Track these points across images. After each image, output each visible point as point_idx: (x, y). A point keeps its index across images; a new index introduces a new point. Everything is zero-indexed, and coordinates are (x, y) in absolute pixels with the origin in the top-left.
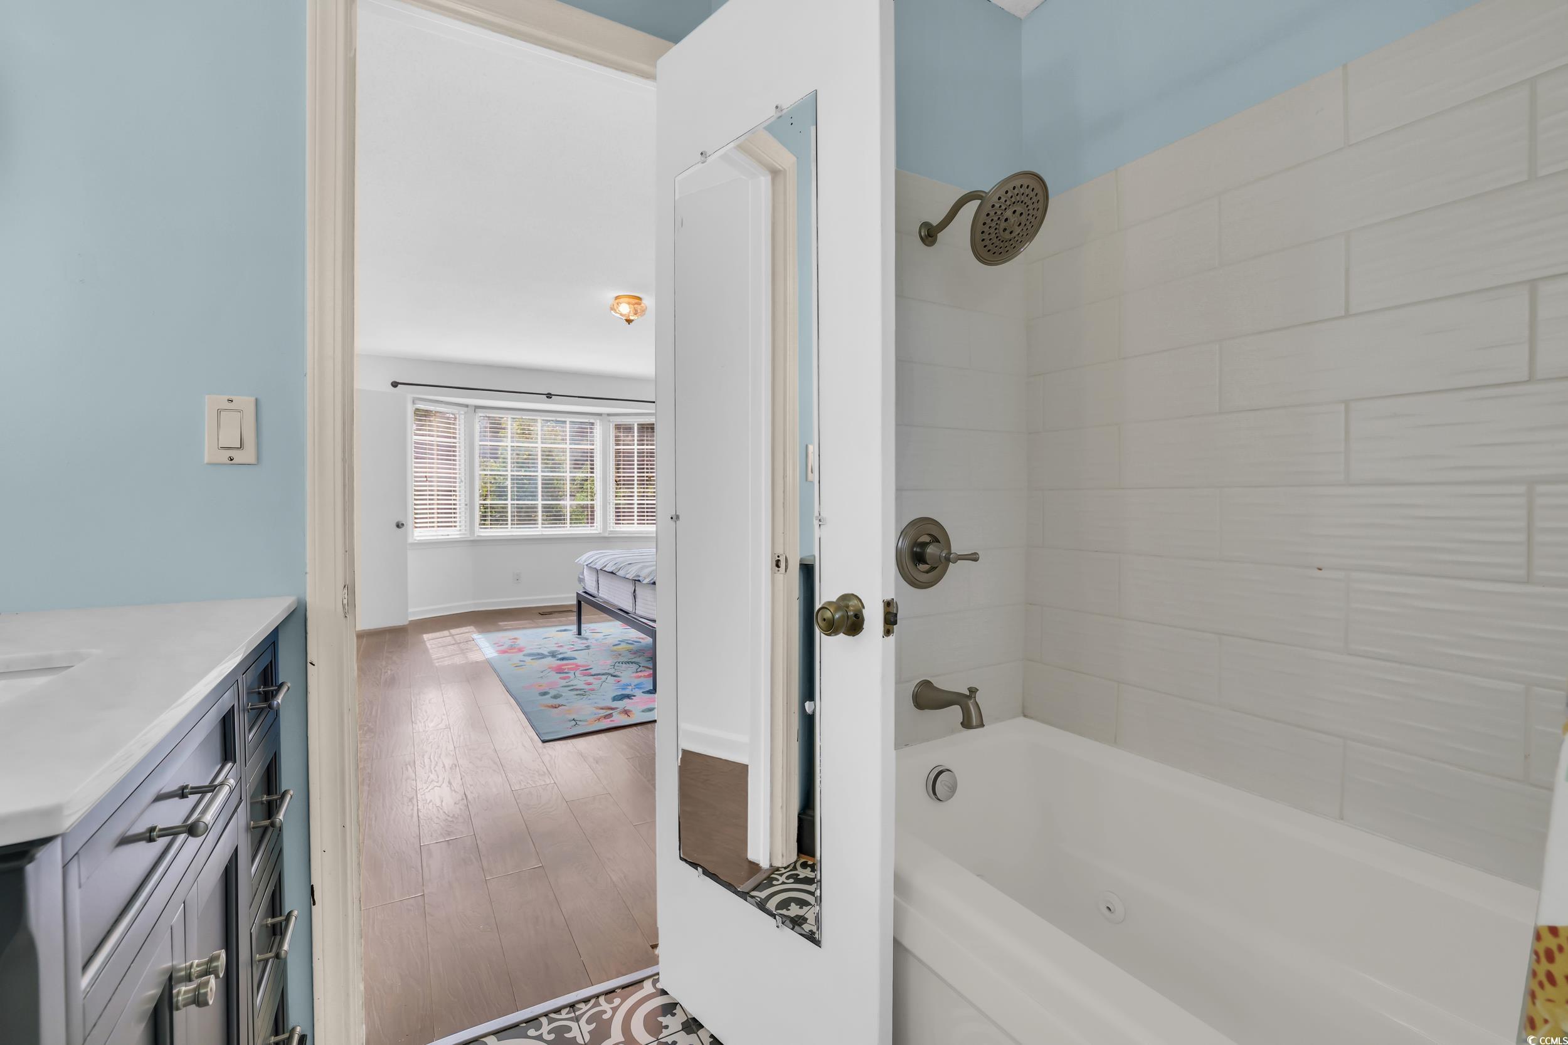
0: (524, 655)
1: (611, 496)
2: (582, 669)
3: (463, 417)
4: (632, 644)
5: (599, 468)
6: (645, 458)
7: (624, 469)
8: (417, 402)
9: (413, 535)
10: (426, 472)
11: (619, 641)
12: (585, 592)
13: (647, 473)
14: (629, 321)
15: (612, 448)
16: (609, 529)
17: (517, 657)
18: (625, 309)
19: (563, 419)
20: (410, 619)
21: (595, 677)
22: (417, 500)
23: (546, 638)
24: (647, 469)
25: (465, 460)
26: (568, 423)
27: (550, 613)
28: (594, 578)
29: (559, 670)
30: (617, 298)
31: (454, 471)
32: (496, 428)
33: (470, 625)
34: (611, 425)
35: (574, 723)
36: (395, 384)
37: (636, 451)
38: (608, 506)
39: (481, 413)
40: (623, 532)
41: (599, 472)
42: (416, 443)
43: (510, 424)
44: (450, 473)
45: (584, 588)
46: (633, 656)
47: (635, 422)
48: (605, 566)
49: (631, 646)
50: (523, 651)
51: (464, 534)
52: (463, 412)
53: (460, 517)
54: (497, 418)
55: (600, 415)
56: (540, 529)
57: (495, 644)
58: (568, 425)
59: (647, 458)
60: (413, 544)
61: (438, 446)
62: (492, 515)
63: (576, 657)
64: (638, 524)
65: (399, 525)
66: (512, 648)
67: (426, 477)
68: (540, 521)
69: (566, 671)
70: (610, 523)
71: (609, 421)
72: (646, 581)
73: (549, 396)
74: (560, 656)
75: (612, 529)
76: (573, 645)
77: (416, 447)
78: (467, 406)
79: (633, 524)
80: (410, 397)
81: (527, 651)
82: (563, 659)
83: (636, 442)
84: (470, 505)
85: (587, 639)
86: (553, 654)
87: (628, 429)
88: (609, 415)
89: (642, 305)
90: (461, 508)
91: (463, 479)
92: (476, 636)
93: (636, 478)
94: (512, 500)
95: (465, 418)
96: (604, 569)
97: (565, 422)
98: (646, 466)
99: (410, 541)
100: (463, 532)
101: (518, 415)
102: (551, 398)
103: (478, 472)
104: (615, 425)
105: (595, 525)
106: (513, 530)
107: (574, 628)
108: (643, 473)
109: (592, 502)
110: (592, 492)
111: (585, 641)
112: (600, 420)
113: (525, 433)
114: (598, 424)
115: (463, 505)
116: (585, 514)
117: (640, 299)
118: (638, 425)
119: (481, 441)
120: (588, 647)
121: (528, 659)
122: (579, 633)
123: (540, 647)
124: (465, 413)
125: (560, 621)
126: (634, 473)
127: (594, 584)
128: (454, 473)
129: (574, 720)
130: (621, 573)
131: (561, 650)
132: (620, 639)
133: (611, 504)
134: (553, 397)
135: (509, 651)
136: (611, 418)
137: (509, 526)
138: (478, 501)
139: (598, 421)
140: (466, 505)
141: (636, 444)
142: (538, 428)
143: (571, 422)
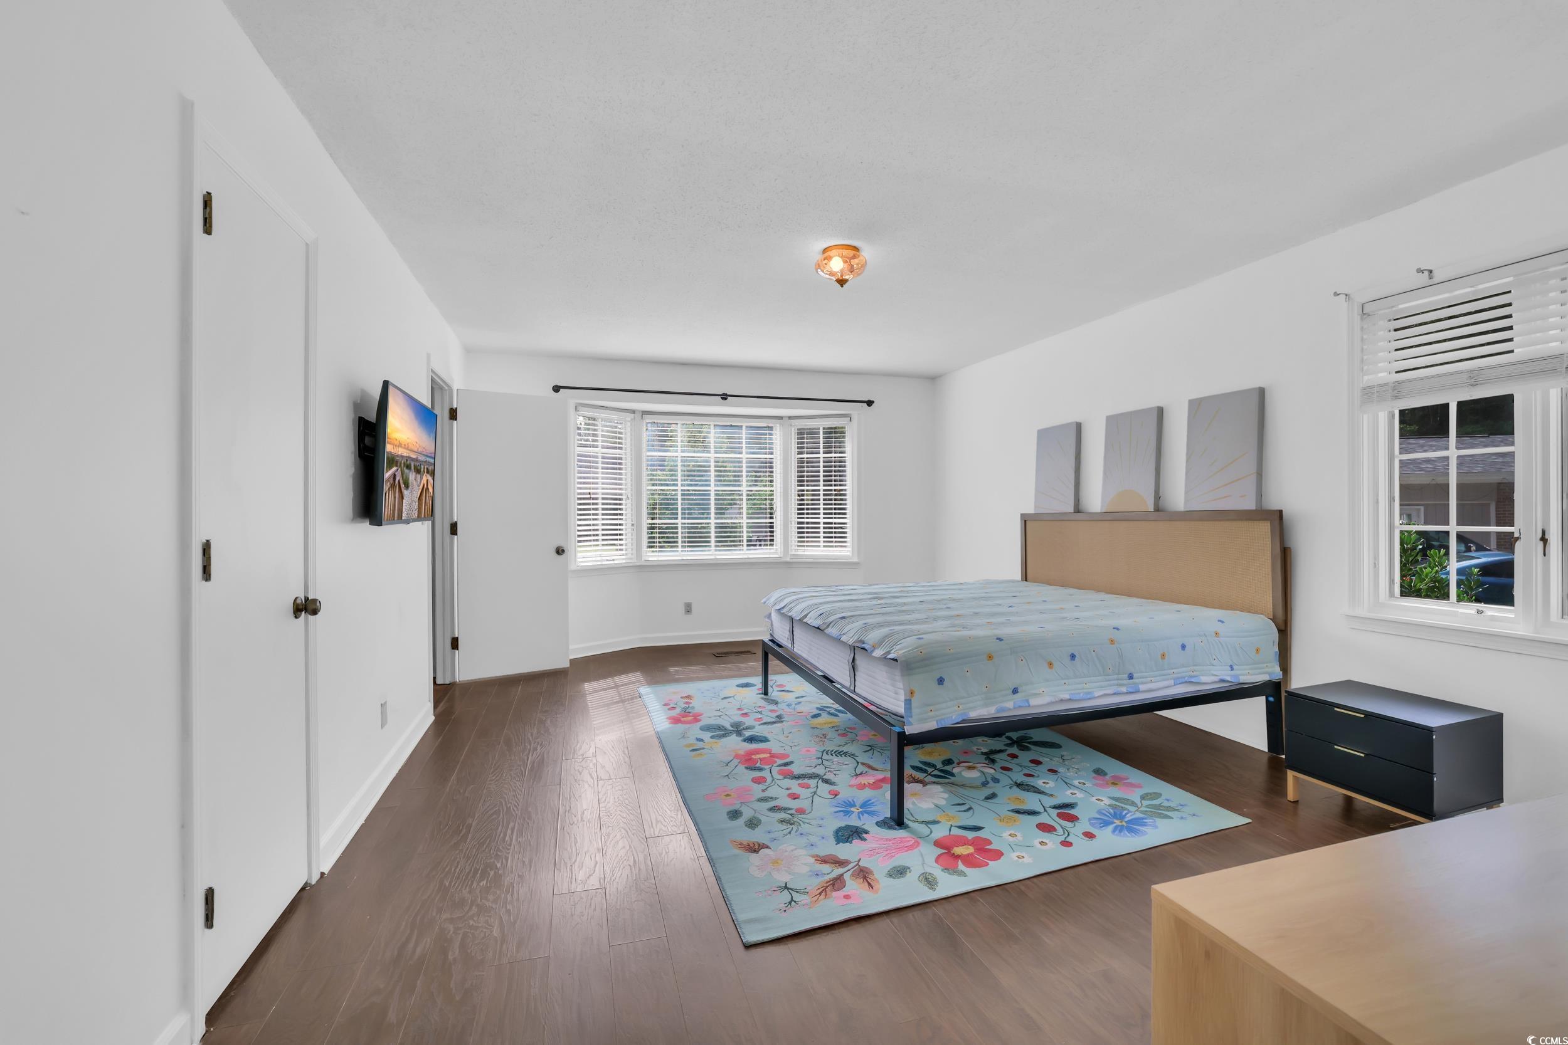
0: (702, 729)
1: (793, 514)
2: (780, 762)
3: (629, 424)
4: (837, 716)
5: (779, 481)
6: (833, 468)
7: (808, 481)
8: (579, 408)
9: (575, 561)
10: (590, 489)
11: (818, 708)
12: (772, 641)
13: (835, 485)
14: (842, 282)
15: (794, 457)
16: (790, 553)
17: (695, 731)
18: (837, 264)
19: (739, 424)
20: (572, 657)
21: (800, 781)
22: (581, 520)
23: (725, 698)
24: (835, 481)
25: (632, 474)
26: (744, 428)
27: (726, 654)
28: (787, 627)
29: (749, 762)
30: (825, 250)
31: (620, 487)
32: (665, 438)
33: (637, 671)
34: (793, 430)
35: (785, 896)
36: (557, 389)
37: (821, 460)
38: (790, 525)
39: (649, 419)
40: (807, 557)
41: (779, 485)
42: (579, 455)
43: (680, 433)
44: (616, 489)
45: (771, 634)
46: (842, 740)
47: (821, 424)
48: (806, 616)
49: (835, 719)
50: (699, 721)
51: (631, 559)
52: (629, 419)
53: (626, 539)
54: (666, 425)
55: (781, 418)
56: (712, 553)
57: (666, 705)
58: (744, 431)
59: (835, 470)
60: (574, 571)
61: (603, 458)
62: (661, 536)
63: (769, 736)
64: (824, 546)
65: (560, 551)
66: (685, 712)
67: (590, 494)
68: (713, 543)
69: (758, 765)
70: (792, 546)
71: (791, 425)
72: (878, 653)
73: (724, 397)
74: (747, 734)
75: (793, 553)
76: (760, 713)
77: (579, 461)
78: (634, 412)
79: (819, 546)
80: (572, 403)
81: (705, 721)
82: (751, 739)
83: (821, 450)
84: (637, 526)
85: (776, 703)
86: (738, 729)
87: (813, 433)
88: (790, 418)
89: (861, 258)
90: (627, 529)
91: (629, 496)
92: (644, 690)
93: (822, 493)
94: (682, 518)
95: (631, 425)
96: (805, 620)
97: (742, 426)
98: (833, 478)
99: (573, 567)
100: (629, 556)
101: (689, 420)
102: (726, 399)
103: (646, 487)
104: (798, 429)
105: (774, 547)
106: (683, 553)
107: (758, 681)
108: (831, 485)
109: (771, 521)
110: (771, 509)
111: (773, 707)
112: (780, 424)
113: (696, 442)
114: (778, 429)
115: (629, 525)
116: (764, 535)
117: (856, 249)
118: (824, 428)
119: (649, 451)
120: (780, 719)
121: (706, 736)
122: (766, 693)
123: (720, 713)
124: (632, 419)
125: (740, 669)
126: (819, 485)
127: (787, 634)
128: (620, 489)
129: (786, 887)
130: (832, 631)
131: (748, 721)
132: (819, 706)
133: (793, 523)
134: (729, 397)
135: (683, 719)
136: (793, 422)
137: (680, 549)
138: (646, 522)
139: (778, 425)
140: (633, 525)
141: (821, 452)
142: (713, 436)
143: (748, 427)
